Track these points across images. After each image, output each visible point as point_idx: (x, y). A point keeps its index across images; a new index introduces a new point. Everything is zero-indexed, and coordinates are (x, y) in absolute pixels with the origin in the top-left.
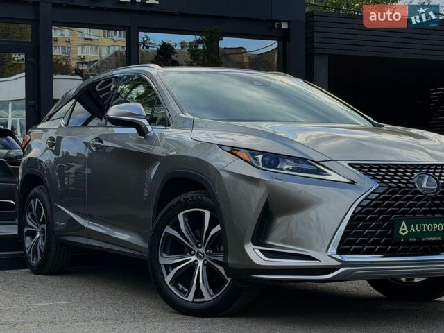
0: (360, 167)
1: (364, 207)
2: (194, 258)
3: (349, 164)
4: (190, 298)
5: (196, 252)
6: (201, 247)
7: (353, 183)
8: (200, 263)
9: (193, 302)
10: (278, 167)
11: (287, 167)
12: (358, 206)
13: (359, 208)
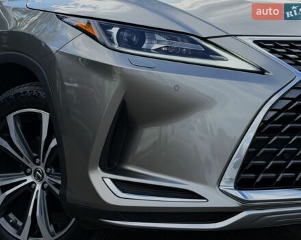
0: (272, 46)
1: (280, 111)
2: (30, 179)
3: (255, 42)
4: (24, 236)
5: (33, 170)
6: (39, 164)
7: (262, 71)
8: (38, 187)
10: (144, 46)
11: (156, 46)
12: (271, 109)
13: (272, 114)
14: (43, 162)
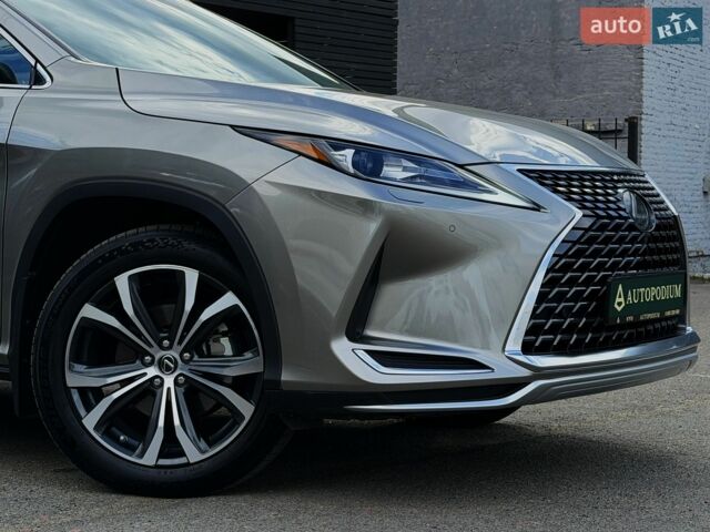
0: (540, 176)
1: (561, 257)
2: (152, 372)
3: (519, 171)
4: (150, 457)
5: (157, 357)
6: (170, 348)
7: (538, 208)
8: (169, 382)
9: (156, 466)
13: (556, 260)
14: (180, 343)
